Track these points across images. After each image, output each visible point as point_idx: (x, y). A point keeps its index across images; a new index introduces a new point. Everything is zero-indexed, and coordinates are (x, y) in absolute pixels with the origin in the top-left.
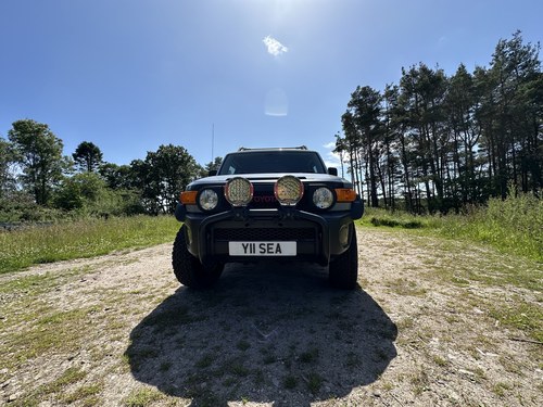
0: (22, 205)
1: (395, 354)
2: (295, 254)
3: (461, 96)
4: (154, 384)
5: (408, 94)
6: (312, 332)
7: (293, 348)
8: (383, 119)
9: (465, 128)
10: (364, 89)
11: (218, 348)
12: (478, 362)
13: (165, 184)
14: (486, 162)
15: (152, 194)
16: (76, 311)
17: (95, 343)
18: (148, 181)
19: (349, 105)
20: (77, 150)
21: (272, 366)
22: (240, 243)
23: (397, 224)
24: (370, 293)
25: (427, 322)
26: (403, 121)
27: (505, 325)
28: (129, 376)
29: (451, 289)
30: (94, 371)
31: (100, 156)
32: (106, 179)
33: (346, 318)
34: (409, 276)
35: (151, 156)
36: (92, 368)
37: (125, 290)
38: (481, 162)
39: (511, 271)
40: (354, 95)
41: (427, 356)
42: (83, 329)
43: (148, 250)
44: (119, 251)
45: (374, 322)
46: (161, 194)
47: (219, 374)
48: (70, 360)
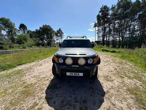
0: (9, 43)
1: (104, 101)
2: (82, 76)
3: (135, 9)
4: (53, 107)
5: (118, 9)
6: (86, 93)
7: (81, 98)
8: (110, 17)
9: (134, 21)
10: (105, 6)
11: (65, 97)
12: (122, 105)
13: (45, 36)
14: (138, 31)
15: (42, 40)
16: (32, 84)
17: (38, 94)
18: (41, 36)
19: (99, 12)
20: (20, 26)
21: (77, 103)
22: (69, 73)
23: (109, 51)
24: (100, 80)
25: (112, 91)
26: (115, 18)
27: (130, 93)
28: (47, 104)
29: (120, 80)
30: (40, 103)
31: (26, 28)
32: (29, 35)
33: (93, 89)
34: (110, 74)
35: (41, 28)
36: (39, 102)
37: (41, 77)
38: (137, 31)
39: (136, 74)
40: (101, 9)
41: (111, 102)
42: (35, 90)
43: (44, 60)
44: (37, 60)
45: (100, 90)
46: (45, 39)
47: (66, 105)
48: (34, 99)
